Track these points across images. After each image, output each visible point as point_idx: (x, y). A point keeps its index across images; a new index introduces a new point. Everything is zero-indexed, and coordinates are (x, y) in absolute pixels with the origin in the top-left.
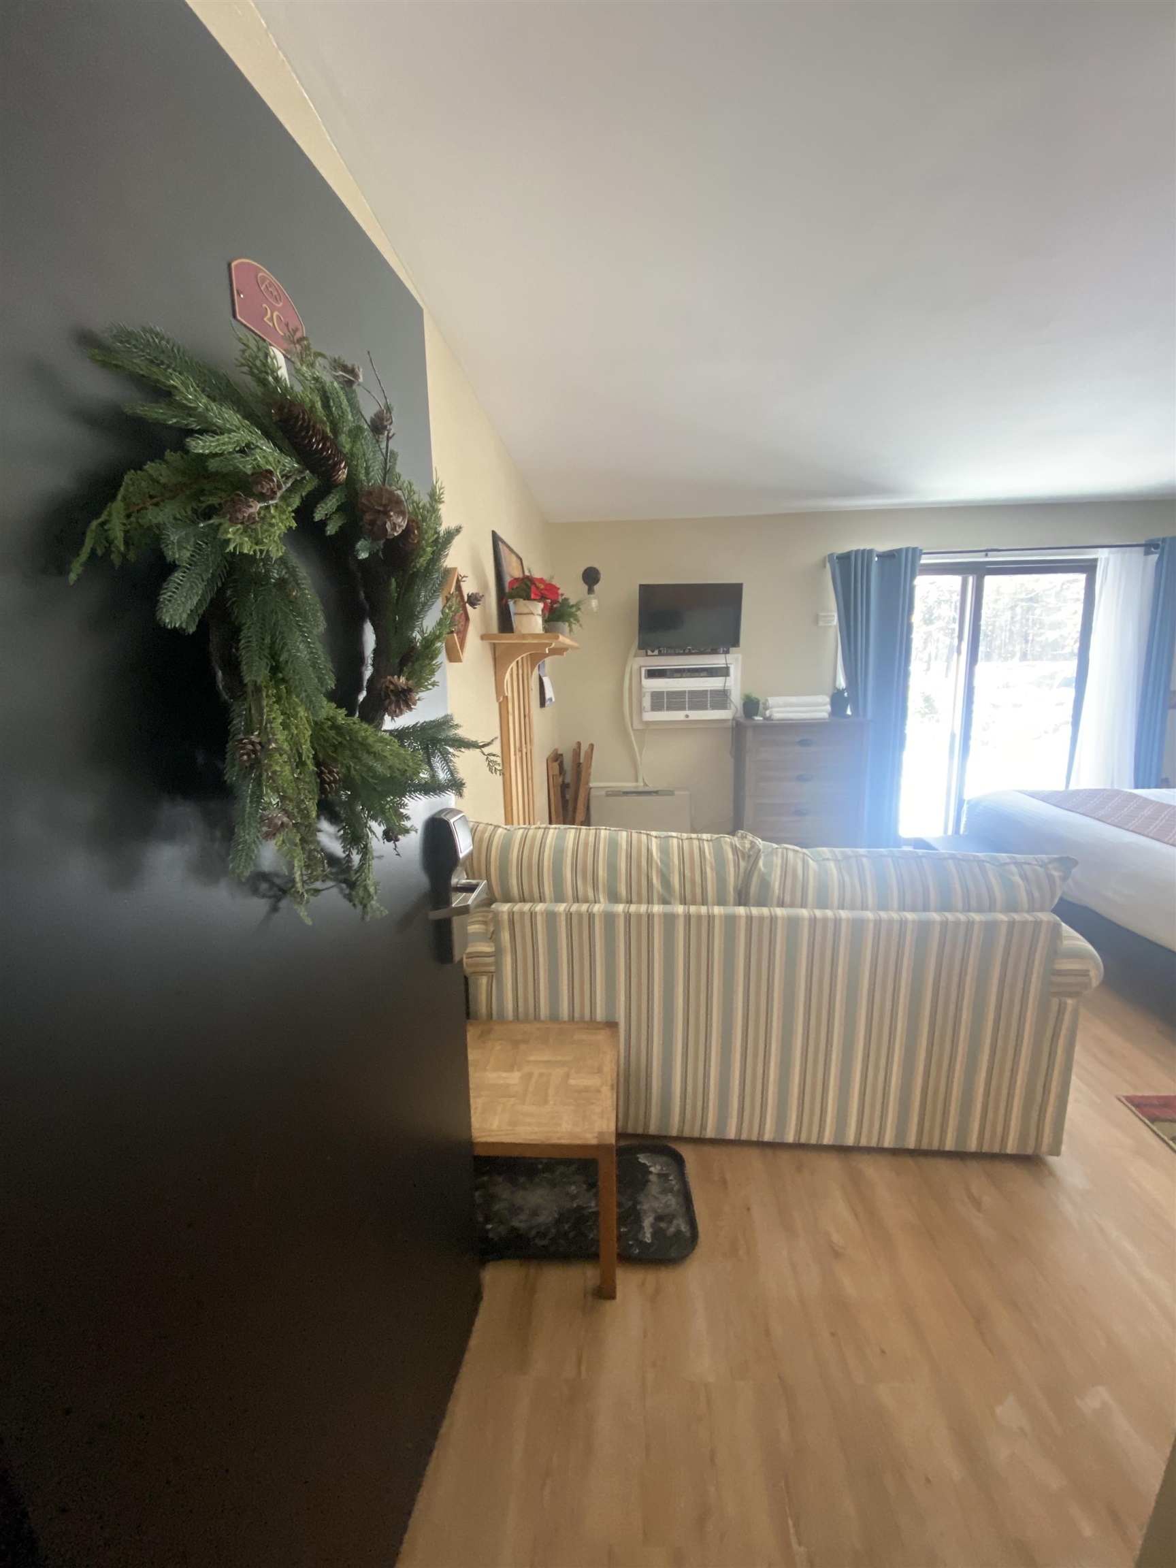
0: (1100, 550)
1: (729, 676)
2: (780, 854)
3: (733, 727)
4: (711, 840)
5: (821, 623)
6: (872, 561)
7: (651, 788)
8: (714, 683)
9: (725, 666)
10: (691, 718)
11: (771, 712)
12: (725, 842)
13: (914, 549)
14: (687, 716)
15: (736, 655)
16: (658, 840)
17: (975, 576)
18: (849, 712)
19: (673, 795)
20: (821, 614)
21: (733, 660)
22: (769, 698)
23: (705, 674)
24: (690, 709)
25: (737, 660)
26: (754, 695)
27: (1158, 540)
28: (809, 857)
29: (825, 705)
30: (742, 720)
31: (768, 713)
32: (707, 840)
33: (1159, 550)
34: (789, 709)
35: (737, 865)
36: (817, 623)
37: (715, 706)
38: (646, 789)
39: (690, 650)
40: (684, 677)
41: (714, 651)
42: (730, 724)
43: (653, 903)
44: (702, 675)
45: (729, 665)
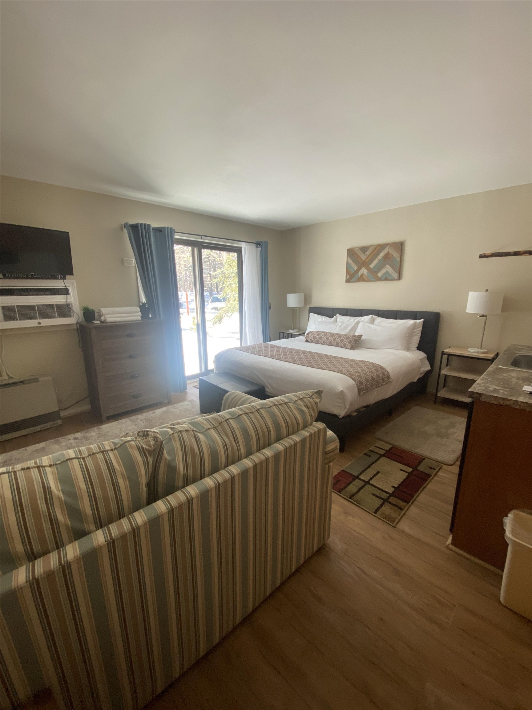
0: (242, 243)
1: (69, 294)
2: (177, 439)
3: (77, 329)
4: (116, 449)
5: (125, 264)
6: (150, 232)
7: (17, 379)
8: (59, 299)
9: (65, 287)
10: (42, 325)
11: (105, 317)
12: (131, 446)
13: (171, 229)
14: (39, 323)
15: (72, 281)
16: (54, 469)
17: (198, 248)
18: (150, 316)
19: (38, 381)
20: (125, 259)
21: (69, 283)
22: (101, 309)
23: (48, 292)
24: (40, 318)
25: (73, 284)
26: (91, 307)
27: (260, 242)
28: (197, 432)
29: (138, 312)
30: (84, 323)
31: (103, 318)
32: (112, 450)
33: (261, 246)
34: (116, 315)
35: (146, 464)
36: (123, 264)
37: (61, 316)
38: (11, 381)
39: (32, 275)
40: (31, 295)
41: (54, 277)
42: (75, 327)
43: (63, 545)
44: (46, 293)
45: (67, 287)
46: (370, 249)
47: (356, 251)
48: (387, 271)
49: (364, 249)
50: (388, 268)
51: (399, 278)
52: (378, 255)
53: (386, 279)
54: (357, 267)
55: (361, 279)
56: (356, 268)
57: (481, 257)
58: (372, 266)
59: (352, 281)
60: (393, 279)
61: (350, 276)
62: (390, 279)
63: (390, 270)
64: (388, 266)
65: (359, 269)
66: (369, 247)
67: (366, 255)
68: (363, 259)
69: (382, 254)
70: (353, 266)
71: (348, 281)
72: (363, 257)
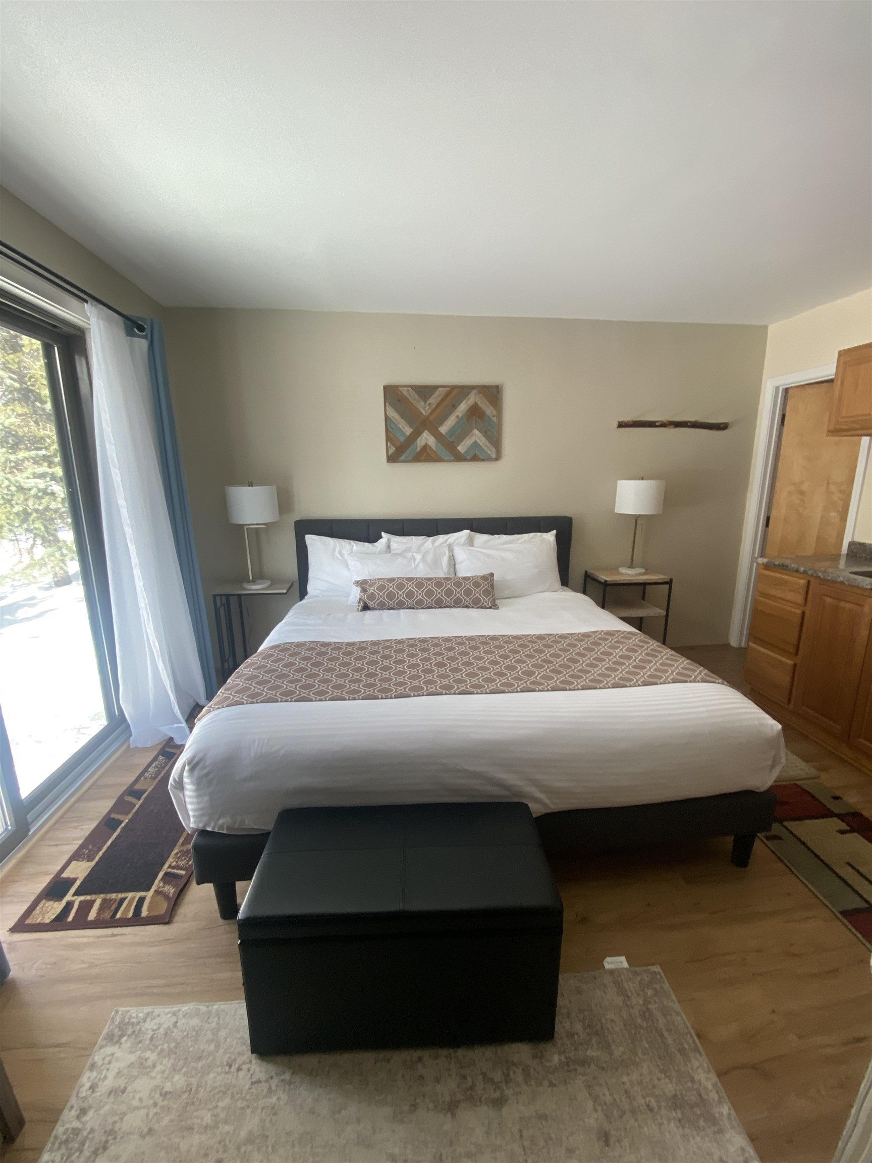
33: (147, 335)
46: (437, 393)
47: (405, 393)
48: (476, 442)
49: (424, 391)
50: (477, 436)
51: (498, 457)
52: (454, 407)
53: (475, 458)
54: (412, 430)
55: (425, 456)
56: (408, 431)
57: (621, 425)
58: (443, 429)
59: (403, 458)
60: (489, 459)
61: (396, 449)
62: (482, 458)
63: (481, 441)
64: (476, 432)
65: (417, 434)
66: (435, 388)
67: (429, 404)
68: (424, 412)
69: (463, 407)
70: (400, 426)
71: (391, 459)
72: (424, 409)
